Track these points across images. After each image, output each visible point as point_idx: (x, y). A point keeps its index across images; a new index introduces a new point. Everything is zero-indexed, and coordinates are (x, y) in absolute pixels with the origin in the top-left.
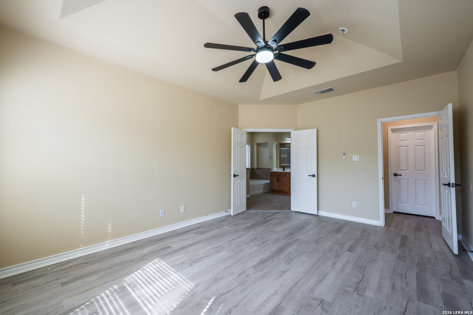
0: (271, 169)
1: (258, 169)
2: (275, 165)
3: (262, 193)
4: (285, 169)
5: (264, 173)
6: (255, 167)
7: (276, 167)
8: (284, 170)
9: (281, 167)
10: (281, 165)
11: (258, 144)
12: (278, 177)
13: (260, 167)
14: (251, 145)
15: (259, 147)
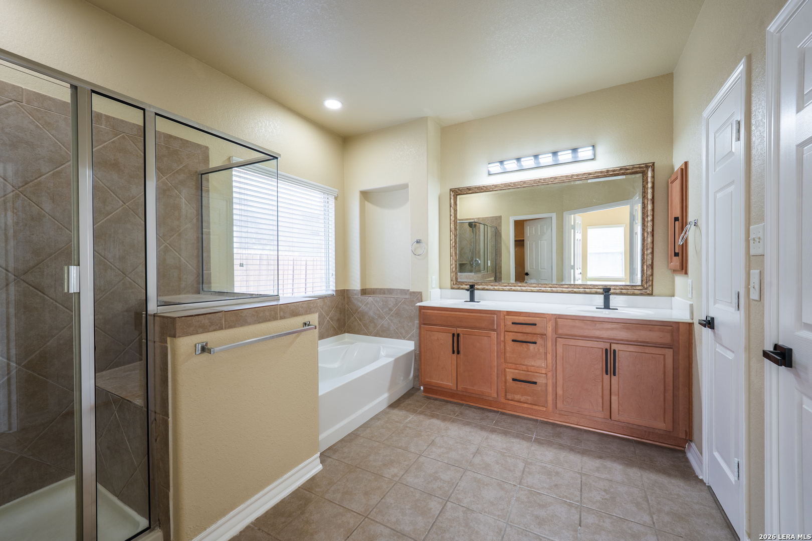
0: (420, 293)
1: (364, 292)
2: (434, 278)
3: (384, 406)
4: (476, 292)
5: (390, 310)
6: (355, 285)
7: (438, 285)
8: (472, 299)
9: (456, 284)
10: (456, 279)
11: (366, 195)
12: (454, 330)
13: (374, 284)
14: (336, 198)
15: (369, 206)
